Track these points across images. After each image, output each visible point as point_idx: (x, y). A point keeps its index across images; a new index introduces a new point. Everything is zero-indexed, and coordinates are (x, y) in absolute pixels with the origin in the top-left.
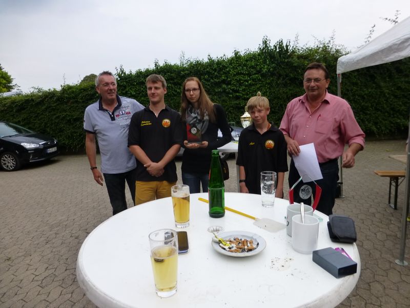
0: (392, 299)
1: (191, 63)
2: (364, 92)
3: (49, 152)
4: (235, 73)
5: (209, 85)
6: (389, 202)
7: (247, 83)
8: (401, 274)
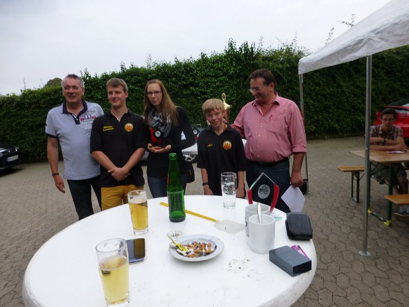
0: (356, 290)
1: (158, 66)
2: (326, 91)
3: (9, 160)
4: (202, 75)
5: (176, 88)
6: (352, 196)
7: (214, 85)
8: (364, 265)
